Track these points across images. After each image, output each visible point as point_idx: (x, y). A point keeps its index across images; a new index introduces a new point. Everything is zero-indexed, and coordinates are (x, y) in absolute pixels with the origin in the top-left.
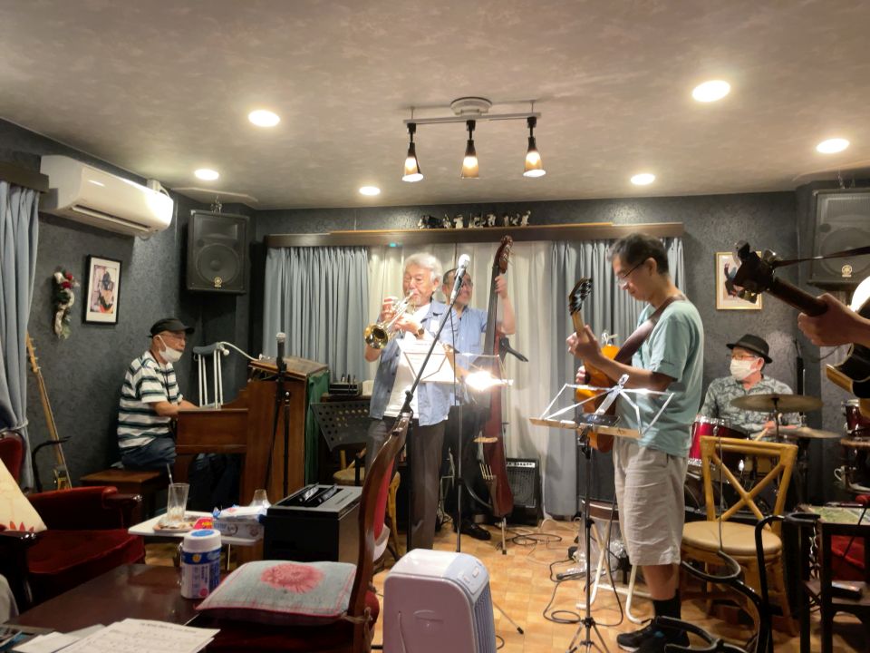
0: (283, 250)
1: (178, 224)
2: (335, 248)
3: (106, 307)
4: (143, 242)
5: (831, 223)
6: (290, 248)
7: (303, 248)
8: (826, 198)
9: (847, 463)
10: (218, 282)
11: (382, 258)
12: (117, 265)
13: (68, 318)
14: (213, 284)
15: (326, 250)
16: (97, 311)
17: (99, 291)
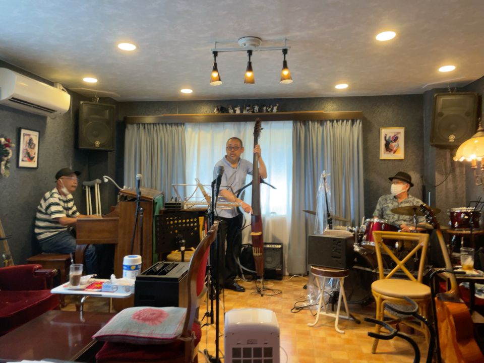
0: (135, 125)
1: (73, 109)
2: (166, 124)
3: (31, 159)
4: (52, 120)
5: (444, 112)
6: (139, 124)
7: (147, 124)
8: (441, 98)
10: (97, 144)
12: (37, 134)
13: (8, 165)
14: (95, 145)
15: (161, 126)
16: (26, 161)
17: (26, 149)
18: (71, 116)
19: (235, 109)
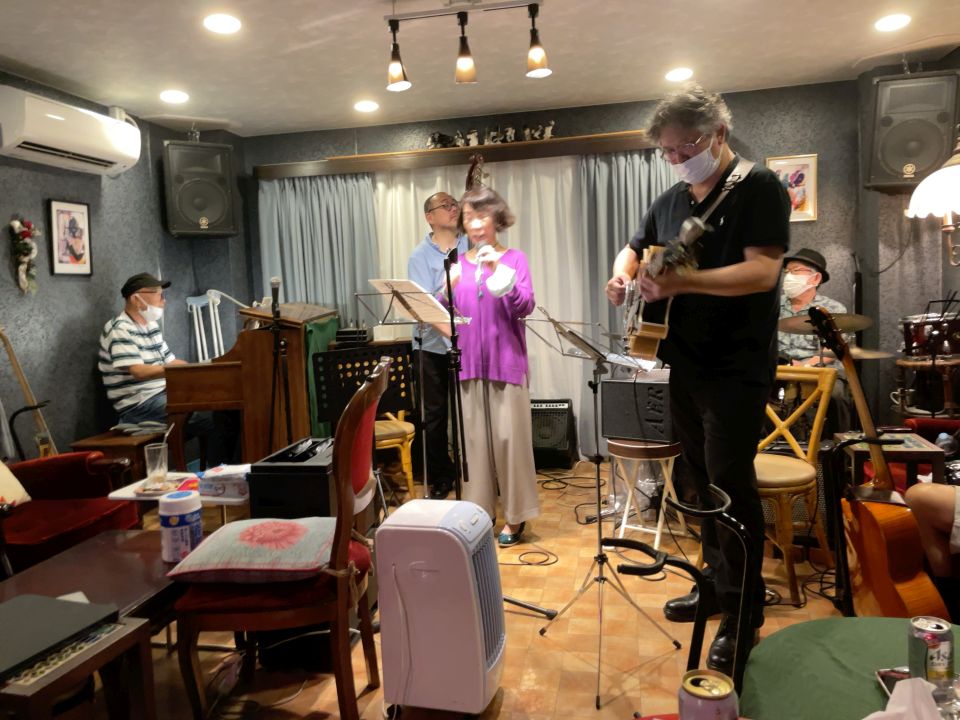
0: (276, 182)
1: (152, 156)
2: (334, 177)
3: (77, 258)
4: (112, 181)
5: (894, 116)
6: (283, 179)
7: (299, 178)
8: (889, 85)
9: (903, 385)
10: (204, 222)
11: (388, 187)
12: (84, 209)
13: (33, 271)
14: (199, 225)
15: (325, 180)
16: (67, 262)
17: (66, 240)
18: (150, 172)
19: (469, 137)
